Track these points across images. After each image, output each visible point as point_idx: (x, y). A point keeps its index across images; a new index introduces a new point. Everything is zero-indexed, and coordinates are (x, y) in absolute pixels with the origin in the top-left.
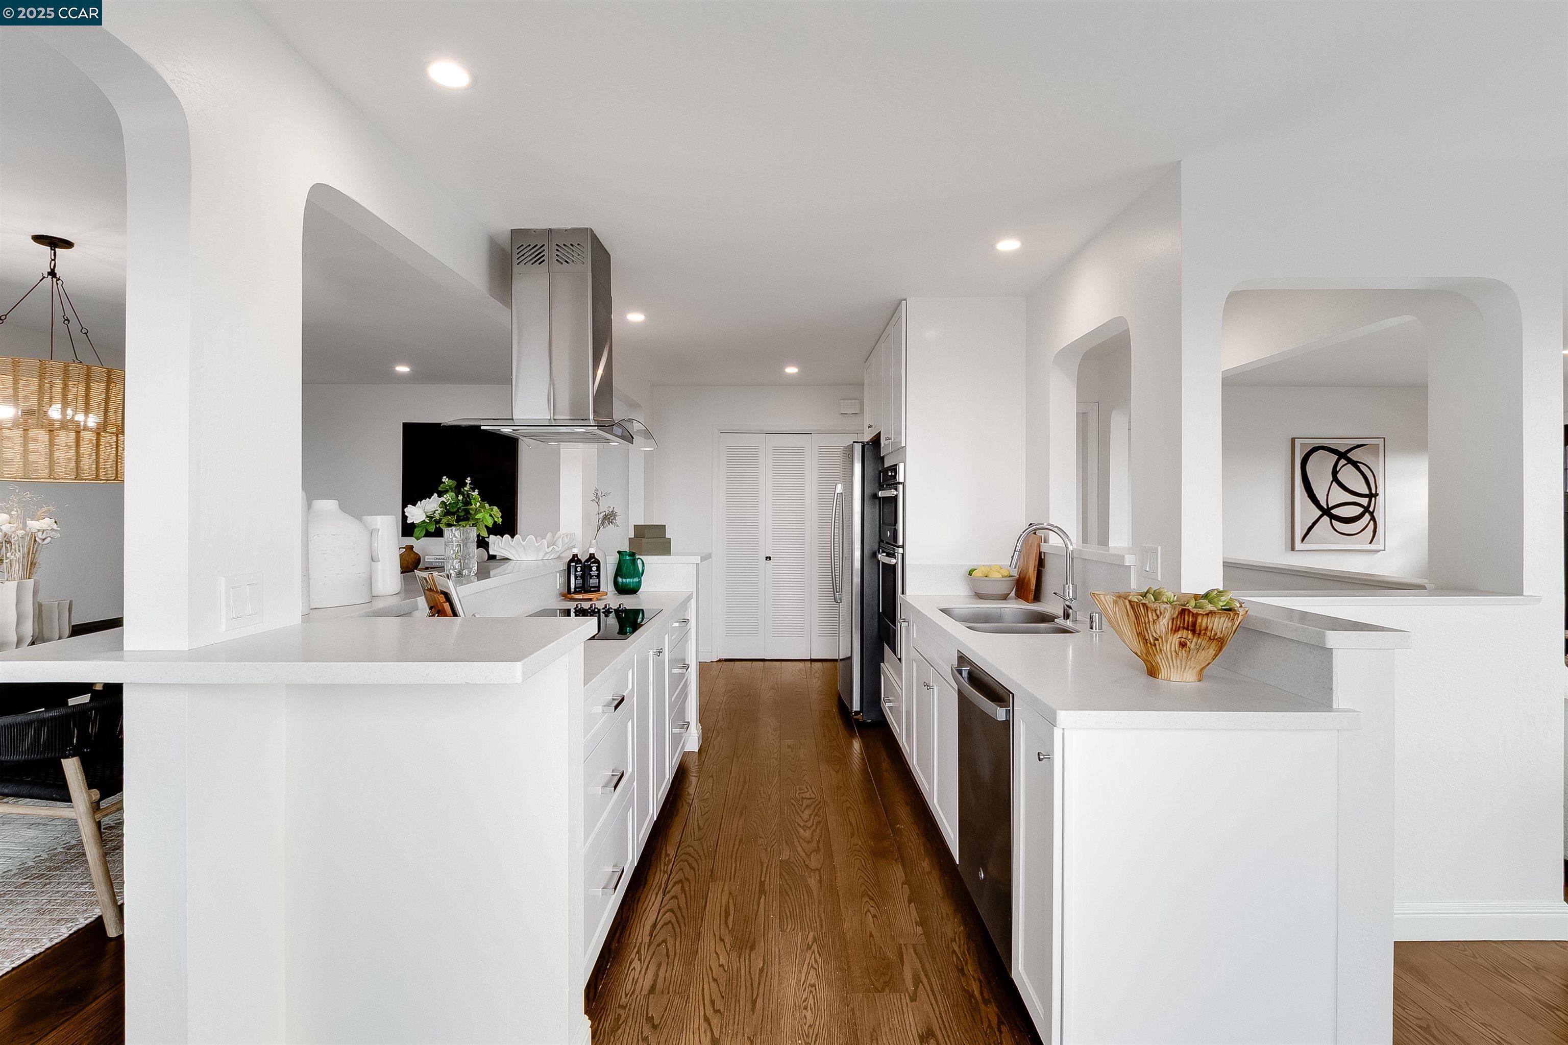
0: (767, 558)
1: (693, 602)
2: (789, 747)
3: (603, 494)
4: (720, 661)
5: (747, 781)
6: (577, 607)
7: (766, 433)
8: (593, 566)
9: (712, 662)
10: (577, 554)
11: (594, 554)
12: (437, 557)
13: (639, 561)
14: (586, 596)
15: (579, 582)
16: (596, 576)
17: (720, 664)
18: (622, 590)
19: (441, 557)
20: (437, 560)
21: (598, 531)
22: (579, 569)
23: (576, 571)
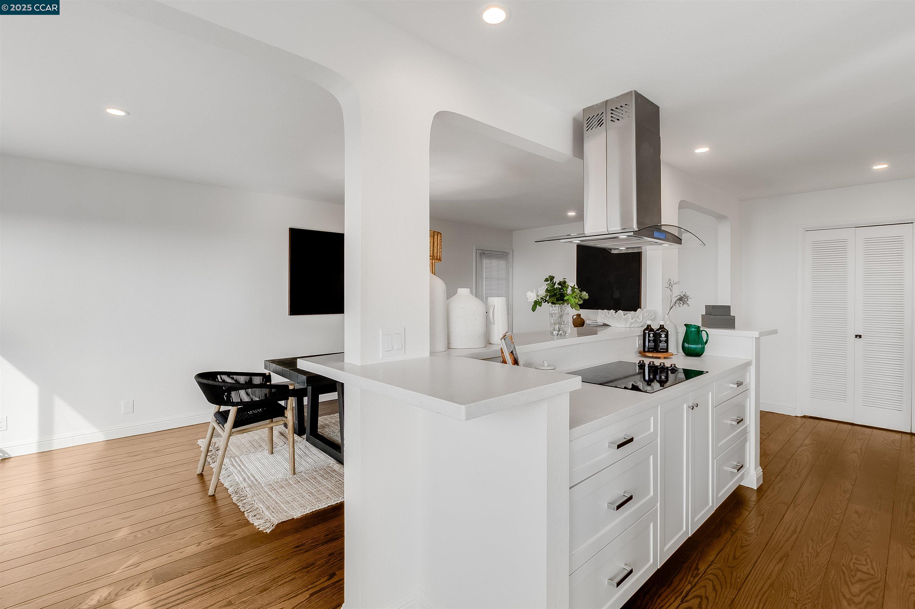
0: (856, 336)
1: (753, 369)
2: (856, 512)
3: (675, 283)
4: (804, 417)
5: (798, 531)
6: (650, 363)
7: (856, 227)
8: (662, 334)
9: (796, 416)
10: (650, 325)
11: (663, 325)
12: (593, 321)
13: (704, 332)
14: (655, 355)
15: (651, 345)
16: (664, 341)
17: (804, 420)
18: (689, 353)
19: (595, 321)
20: (593, 323)
21: (670, 310)
22: (651, 335)
23: (649, 336)
